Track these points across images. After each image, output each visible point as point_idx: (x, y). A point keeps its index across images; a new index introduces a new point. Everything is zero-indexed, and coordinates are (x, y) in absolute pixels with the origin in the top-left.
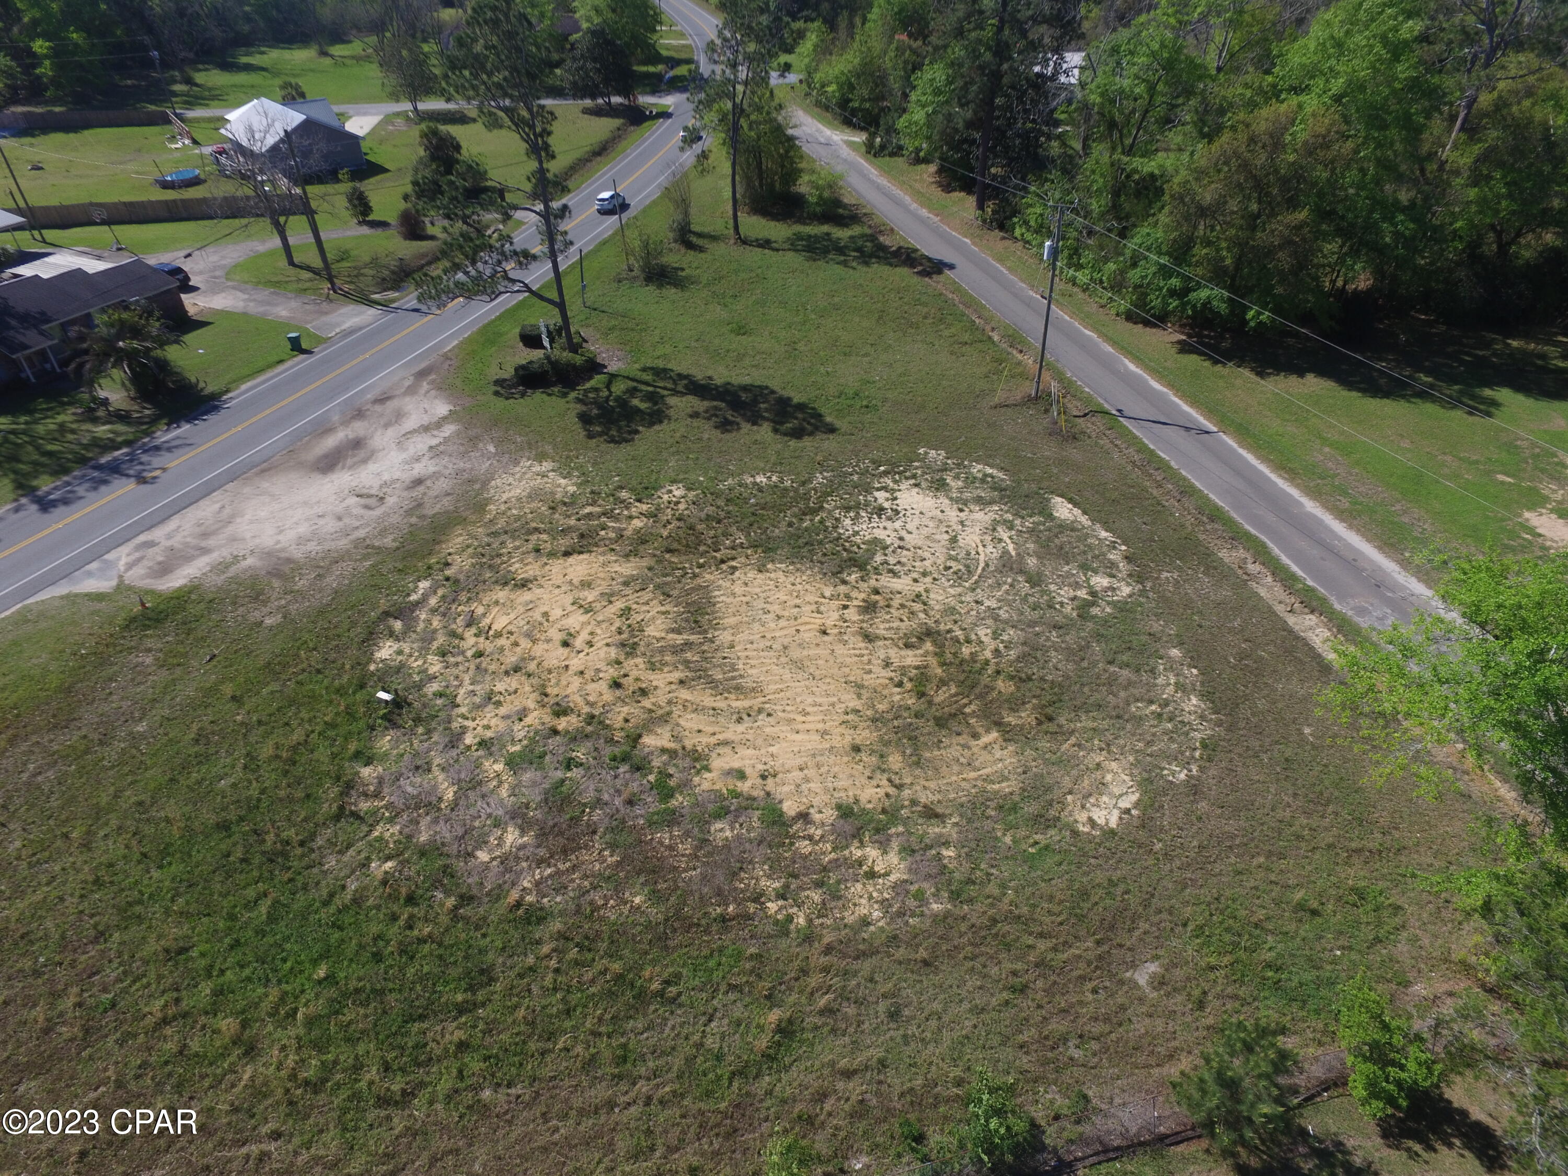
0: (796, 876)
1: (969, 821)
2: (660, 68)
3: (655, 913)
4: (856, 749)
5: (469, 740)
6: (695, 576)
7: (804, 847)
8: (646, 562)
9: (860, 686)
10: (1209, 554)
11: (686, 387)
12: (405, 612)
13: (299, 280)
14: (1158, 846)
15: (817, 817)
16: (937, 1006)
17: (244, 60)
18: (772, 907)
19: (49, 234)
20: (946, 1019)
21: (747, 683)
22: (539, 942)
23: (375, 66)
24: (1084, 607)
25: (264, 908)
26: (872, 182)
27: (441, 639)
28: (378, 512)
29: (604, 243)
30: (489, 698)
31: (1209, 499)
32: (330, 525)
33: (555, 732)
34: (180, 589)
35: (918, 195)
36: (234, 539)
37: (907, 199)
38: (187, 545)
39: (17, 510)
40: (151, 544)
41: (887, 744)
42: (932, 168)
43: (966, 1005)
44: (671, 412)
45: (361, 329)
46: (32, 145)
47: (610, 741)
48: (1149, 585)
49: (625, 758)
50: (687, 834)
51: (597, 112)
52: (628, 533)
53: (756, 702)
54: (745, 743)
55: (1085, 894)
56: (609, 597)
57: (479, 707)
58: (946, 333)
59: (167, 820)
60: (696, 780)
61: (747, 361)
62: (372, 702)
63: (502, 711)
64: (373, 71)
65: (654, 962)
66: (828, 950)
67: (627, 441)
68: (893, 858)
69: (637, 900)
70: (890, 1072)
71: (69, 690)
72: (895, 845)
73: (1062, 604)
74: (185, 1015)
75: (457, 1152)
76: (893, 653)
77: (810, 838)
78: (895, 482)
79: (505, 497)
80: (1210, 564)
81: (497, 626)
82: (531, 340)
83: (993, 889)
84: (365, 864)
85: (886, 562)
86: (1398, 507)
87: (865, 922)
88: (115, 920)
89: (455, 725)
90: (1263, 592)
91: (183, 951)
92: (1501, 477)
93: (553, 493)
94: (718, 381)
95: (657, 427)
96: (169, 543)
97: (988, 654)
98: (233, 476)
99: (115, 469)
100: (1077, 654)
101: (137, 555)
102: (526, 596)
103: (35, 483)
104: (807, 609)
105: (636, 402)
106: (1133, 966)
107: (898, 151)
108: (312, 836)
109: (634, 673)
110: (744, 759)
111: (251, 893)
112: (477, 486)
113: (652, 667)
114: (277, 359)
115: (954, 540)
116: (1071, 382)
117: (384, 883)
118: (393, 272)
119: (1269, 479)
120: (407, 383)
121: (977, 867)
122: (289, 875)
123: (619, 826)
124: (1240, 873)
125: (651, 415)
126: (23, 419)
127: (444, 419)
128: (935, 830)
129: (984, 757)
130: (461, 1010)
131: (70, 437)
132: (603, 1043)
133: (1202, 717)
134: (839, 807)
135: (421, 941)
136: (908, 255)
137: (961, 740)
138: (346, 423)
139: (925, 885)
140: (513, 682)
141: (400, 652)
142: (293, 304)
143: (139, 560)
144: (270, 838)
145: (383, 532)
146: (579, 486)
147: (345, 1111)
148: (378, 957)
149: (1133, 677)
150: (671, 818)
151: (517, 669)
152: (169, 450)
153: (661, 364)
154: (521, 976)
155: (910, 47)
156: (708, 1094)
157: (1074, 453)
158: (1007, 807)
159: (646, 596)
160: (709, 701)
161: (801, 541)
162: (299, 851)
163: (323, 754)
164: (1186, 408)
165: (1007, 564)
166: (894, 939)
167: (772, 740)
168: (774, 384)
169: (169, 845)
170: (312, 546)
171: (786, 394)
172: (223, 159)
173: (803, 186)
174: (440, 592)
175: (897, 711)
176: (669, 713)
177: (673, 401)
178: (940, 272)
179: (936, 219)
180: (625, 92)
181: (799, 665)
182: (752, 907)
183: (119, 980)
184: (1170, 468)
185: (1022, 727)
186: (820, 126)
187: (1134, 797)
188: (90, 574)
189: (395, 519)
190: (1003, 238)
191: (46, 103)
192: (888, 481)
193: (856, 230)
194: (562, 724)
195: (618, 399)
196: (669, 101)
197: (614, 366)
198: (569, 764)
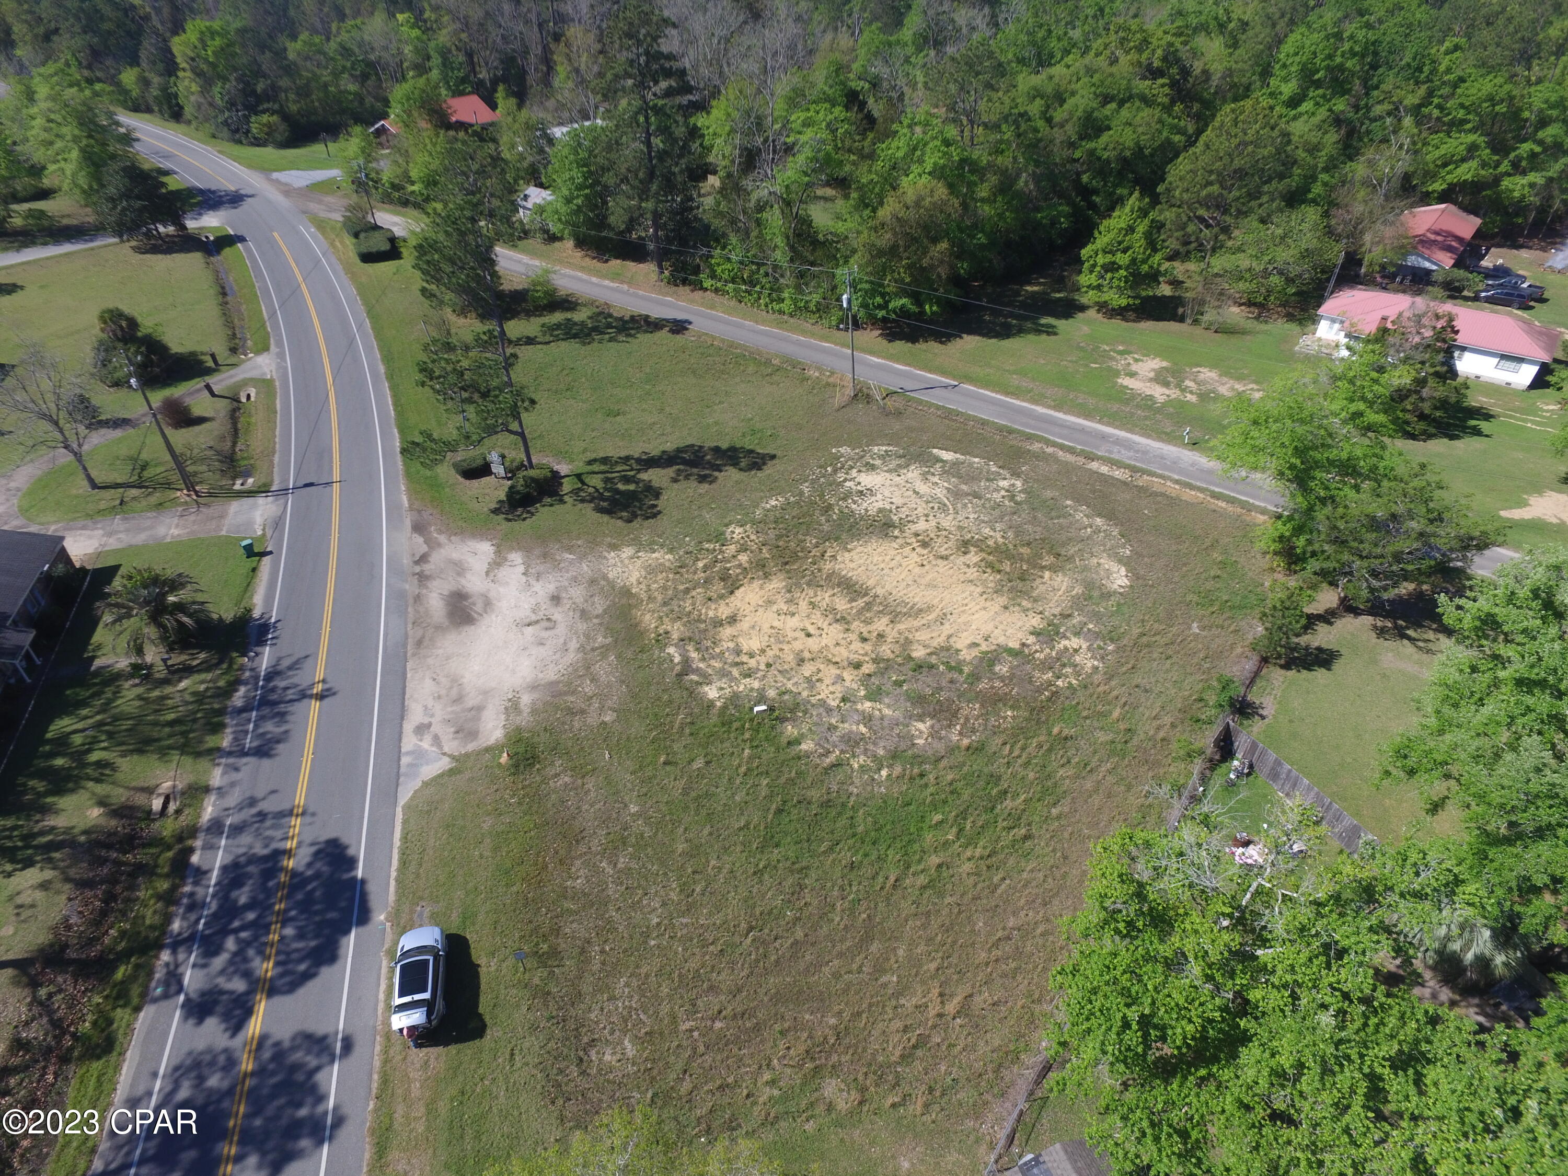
0: (1052, 668)
1: (1082, 611)
3: (1023, 713)
4: (1006, 608)
5: (832, 703)
6: (819, 570)
7: (1040, 655)
8: (781, 576)
9: (971, 581)
10: (1028, 451)
11: (639, 464)
12: (687, 667)
13: (134, 499)
14: (1151, 582)
15: (1029, 642)
16: (1153, 679)
18: (1059, 683)
21: (921, 606)
24: (1012, 499)
27: (735, 672)
28: (562, 628)
30: (809, 680)
32: (542, 651)
33: (868, 676)
34: (506, 736)
36: (485, 692)
37: (578, 275)
38: (454, 713)
39: (233, 770)
40: (424, 726)
41: (1014, 599)
43: (1161, 672)
44: (656, 484)
45: (280, 517)
47: (900, 664)
48: (1023, 477)
49: (918, 667)
50: (990, 679)
52: (746, 565)
53: (938, 612)
54: (958, 631)
56: (792, 602)
57: (812, 687)
58: (750, 371)
60: (961, 657)
61: (651, 433)
63: (827, 681)
67: (658, 513)
68: (1075, 640)
69: (1009, 713)
70: (1167, 708)
71: (546, 822)
72: (1069, 635)
73: (1001, 502)
76: (963, 559)
77: (1037, 651)
78: (846, 474)
79: (633, 580)
80: (1033, 455)
81: (755, 647)
82: (473, 472)
83: (1120, 630)
84: (872, 779)
85: (901, 518)
86: (1072, 396)
87: (1096, 668)
89: (814, 702)
90: (1064, 459)
92: (1093, 366)
93: (662, 565)
94: (655, 453)
95: (663, 497)
96: (437, 719)
98: (397, 659)
99: (267, 703)
101: (427, 737)
102: (745, 625)
103: (209, 745)
104: (898, 558)
105: (622, 487)
106: (1190, 627)
109: (863, 630)
110: (968, 637)
112: (602, 583)
113: (867, 623)
114: (245, 569)
115: (916, 492)
118: (219, 461)
119: (1009, 402)
120: (420, 540)
121: (1106, 625)
123: (960, 693)
125: (646, 491)
126: (85, 712)
127: (498, 552)
128: (1075, 621)
129: (1055, 583)
131: (171, 702)
133: (1108, 525)
136: (646, 321)
137: (1038, 582)
138: (422, 586)
139: (1097, 643)
140: (810, 667)
141: (721, 689)
142: (171, 520)
143: (437, 738)
145: (588, 637)
146: (670, 553)
149: (1067, 521)
150: (975, 677)
151: (802, 660)
152: (290, 669)
153: (594, 455)
157: (910, 422)
158: (1087, 598)
159: (809, 592)
160: (916, 623)
161: (846, 527)
163: (769, 754)
164: (930, 375)
165: (955, 494)
166: (1112, 667)
167: (967, 624)
168: (695, 441)
170: (554, 668)
171: (710, 445)
174: (690, 649)
175: (999, 584)
176: (907, 638)
177: (644, 477)
178: (685, 328)
179: (625, 286)
181: (932, 586)
182: (1052, 689)
184: (962, 413)
185: (1053, 564)
187: (1123, 569)
188: (415, 765)
189: (582, 626)
190: (691, 291)
192: (842, 475)
193: (584, 311)
194: (866, 670)
195: (606, 489)
197: (563, 469)
198: (899, 684)
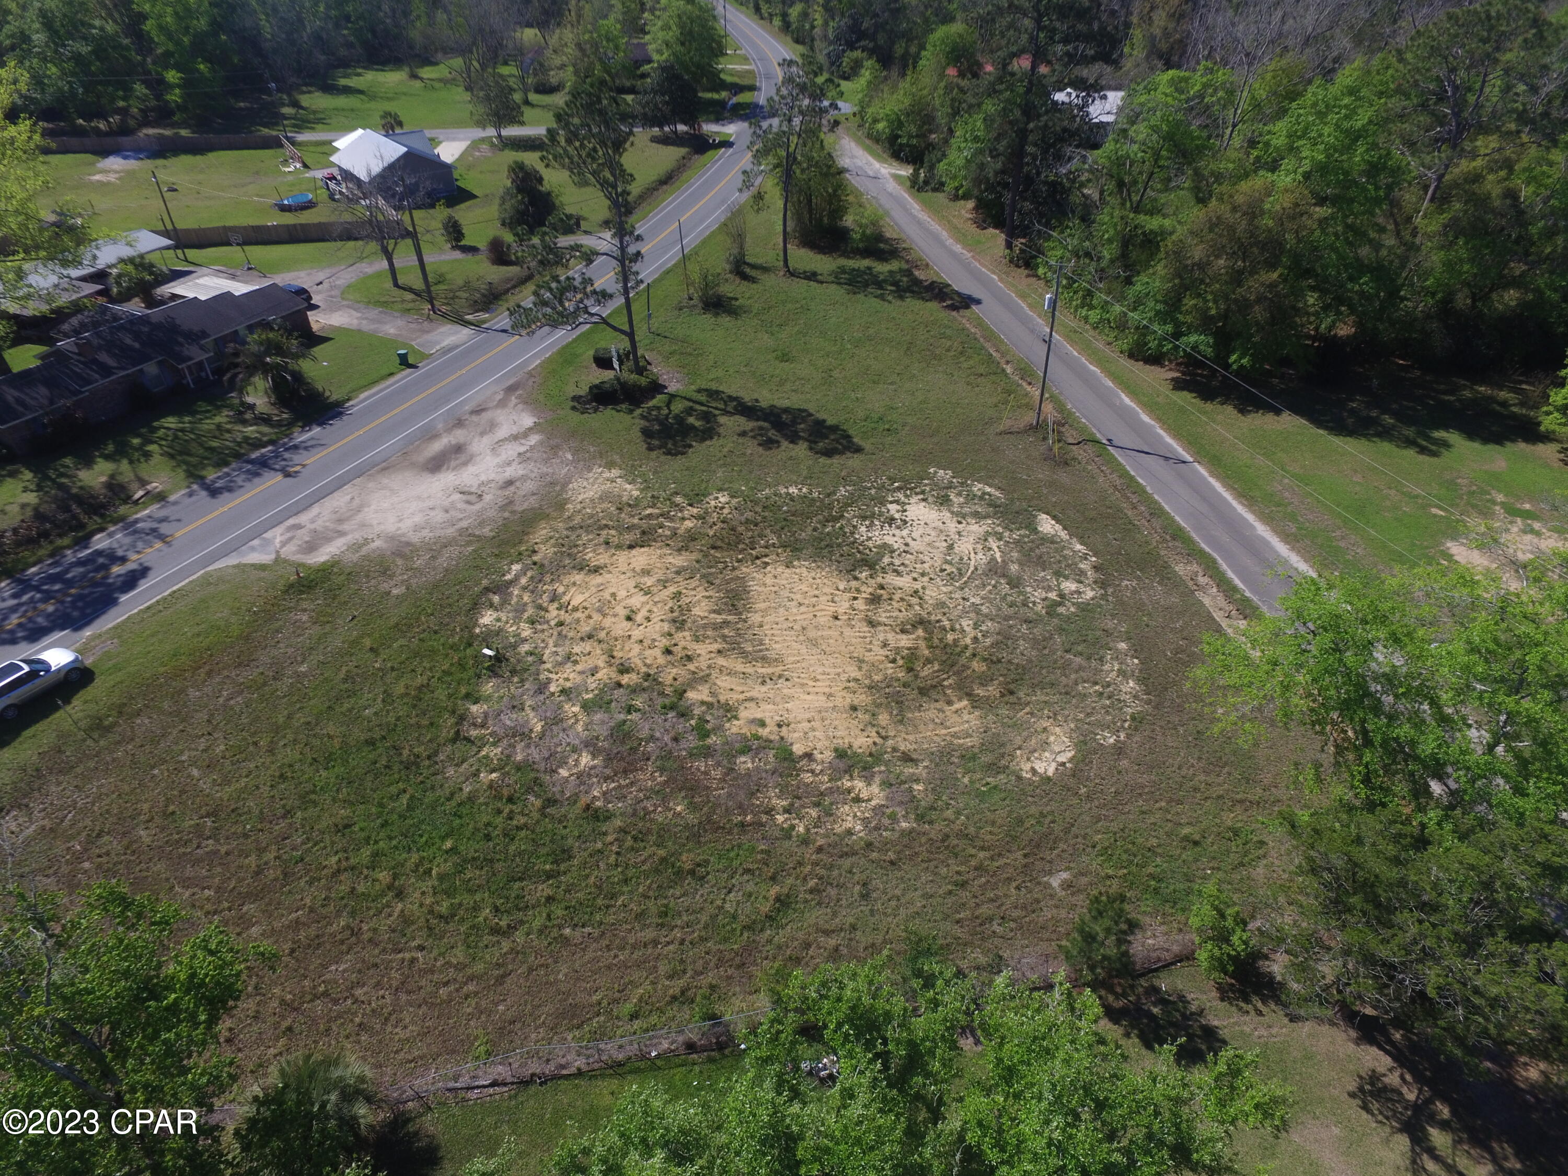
0: (799, 798)
1: (937, 765)
2: (724, 94)
3: (692, 819)
4: (854, 708)
5: (553, 688)
6: (734, 569)
7: (807, 778)
8: (694, 556)
9: (861, 661)
10: (1166, 566)
11: (735, 408)
12: (502, 588)
13: (403, 301)
14: (1083, 790)
15: (819, 757)
16: (898, 892)
17: (343, 82)
18: (780, 818)
19: (192, 254)
20: (903, 901)
21: (772, 654)
22: (605, 834)
23: (461, 89)
24: (1052, 607)
25: (404, 800)
26: (914, 217)
27: (530, 611)
28: (478, 507)
29: (668, 272)
30: (568, 657)
31: (1174, 521)
32: (439, 517)
33: (619, 685)
34: (324, 563)
35: (954, 231)
36: (363, 525)
37: (944, 234)
38: (326, 528)
39: (190, 495)
40: (299, 527)
41: (879, 706)
42: (971, 204)
43: (919, 893)
44: (721, 430)
45: (457, 347)
46: (165, 167)
47: (662, 694)
48: (1110, 590)
49: (672, 707)
50: (718, 764)
51: (664, 141)
52: (680, 532)
53: (778, 670)
54: (767, 700)
55: (1020, 821)
56: (664, 583)
57: (560, 664)
58: (965, 365)
59: (330, 737)
60: (727, 725)
61: (788, 386)
62: (478, 656)
63: (579, 668)
64: (460, 95)
65: (689, 851)
66: (820, 850)
67: (683, 454)
68: (875, 789)
69: (679, 808)
70: (859, 933)
71: (247, 638)
72: (877, 779)
73: (1034, 603)
74: (353, 868)
75: (547, 966)
76: (891, 637)
77: (812, 771)
78: (907, 496)
79: (580, 498)
80: (1165, 574)
81: (574, 603)
82: (603, 362)
83: (949, 813)
84: (476, 774)
85: (892, 564)
86: (1338, 533)
87: (849, 832)
88: (297, 803)
89: (542, 677)
90: (1207, 601)
91: (347, 826)
92: (1434, 511)
93: (620, 496)
94: (764, 404)
95: (708, 443)
96: (312, 526)
97: (968, 641)
98: (359, 473)
99: (264, 464)
100: (1040, 644)
101: (289, 535)
102: (598, 580)
103: (204, 473)
104: (823, 599)
105: (691, 420)
106: (1050, 873)
107: (940, 187)
108: (436, 753)
109: (682, 644)
110: (766, 712)
111: (393, 789)
112: (558, 488)
113: (697, 639)
114: (387, 372)
115: (951, 547)
116: (1070, 413)
117: (490, 786)
118: (484, 295)
119: (1230, 505)
120: (499, 397)
121: (940, 798)
122: (421, 778)
123: (666, 755)
124: (1143, 813)
125: (703, 432)
126: (187, 419)
127: (530, 429)
128: (909, 770)
129: (956, 718)
130: (549, 875)
131: (227, 436)
132: (650, 904)
133: (1135, 697)
134: (836, 750)
135: (519, 828)
136: (941, 290)
137: (938, 705)
138: (449, 430)
139: (898, 809)
140: (587, 646)
141: (498, 620)
142: (400, 323)
143: (291, 539)
144: (406, 752)
145: (482, 524)
146: (642, 490)
147: (468, 936)
148: (488, 837)
149: (1084, 663)
150: (707, 752)
151: (590, 637)
152: (306, 448)
153: (714, 386)
154: (591, 855)
155: (958, 86)
156: (726, 940)
157: (1063, 477)
158: (968, 757)
159: (694, 583)
160: (740, 667)
161: (823, 544)
162: (427, 763)
163: (441, 694)
164: (1169, 440)
165: (993, 569)
166: (869, 845)
167: (788, 699)
168: (811, 408)
169: (331, 754)
170: (426, 533)
171: (821, 416)
172: (332, 185)
173: (849, 220)
174: (529, 574)
175: (889, 682)
176: (709, 675)
177: (722, 420)
178: (967, 307)
179: (969, 255)
180: (691, 120)
181: (813, 643)
182: (764, 818)
183: (303, 843)
184: (1145, 492)
185: (988, 698)
186: (870, 159)
187: (1070, 754)
188: (253, 549)
189: (491, 513)
190: (1028, 276)
191: (173, 125)
192: (900, 496)
193: (894, 265)
194: (625, 679)
195: (676, 417)
196: (731, 129)
197: (673, 387)
198: (630, 709)
